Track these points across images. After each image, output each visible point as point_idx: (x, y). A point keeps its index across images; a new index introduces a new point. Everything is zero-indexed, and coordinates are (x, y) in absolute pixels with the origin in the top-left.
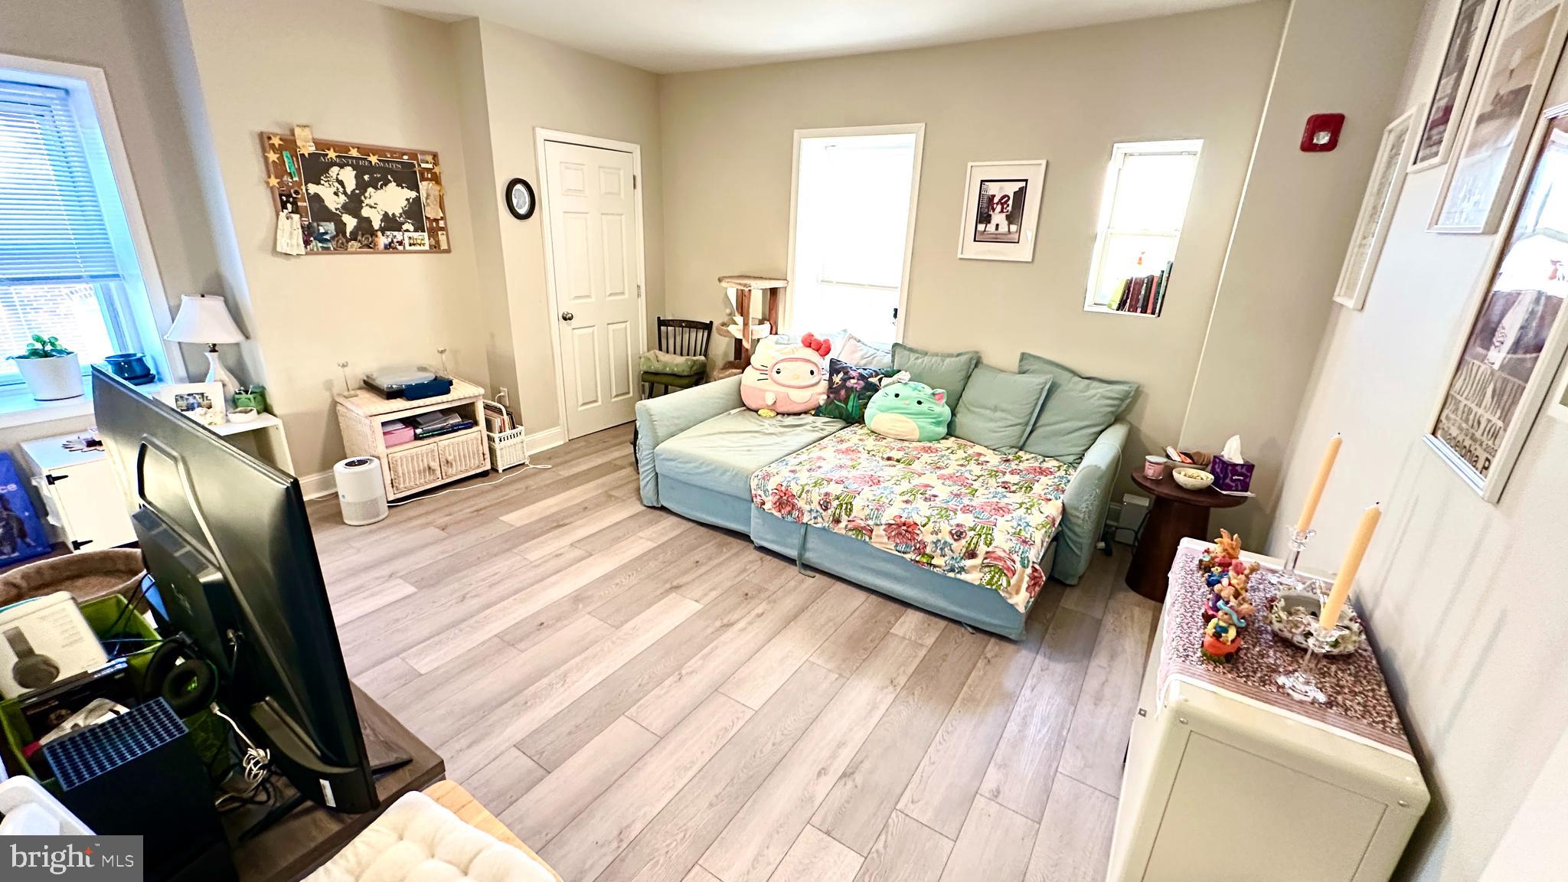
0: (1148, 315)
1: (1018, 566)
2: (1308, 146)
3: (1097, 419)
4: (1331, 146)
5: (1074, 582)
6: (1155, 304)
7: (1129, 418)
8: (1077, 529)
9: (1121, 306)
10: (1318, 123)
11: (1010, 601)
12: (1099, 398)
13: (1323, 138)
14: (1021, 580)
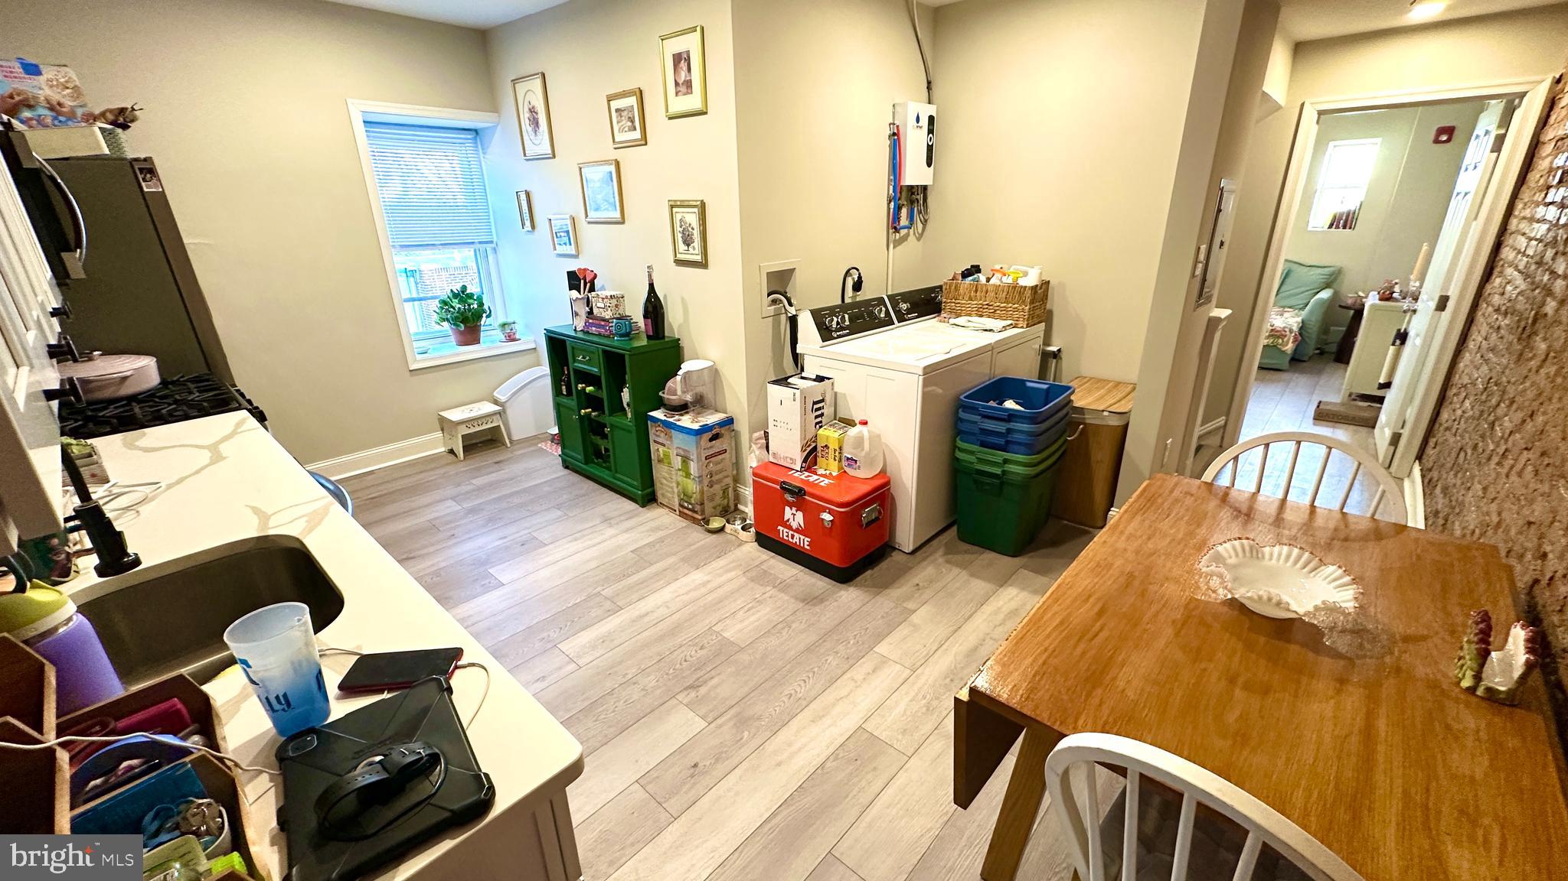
0: (1347, 230)
1: (1288, 333)
2: (1437, 141)
3: (1316, 285)
4: (1449, 140)
5: (1305, 359)
6: (1351, 224)
7: (1335, 285)
8: (1310, 331)
9: (1331, 226)
10: (1442, 131)
11: (1284, 349)
12: (1316, 276)
13: (1444, 138)
14: (1289, 339)
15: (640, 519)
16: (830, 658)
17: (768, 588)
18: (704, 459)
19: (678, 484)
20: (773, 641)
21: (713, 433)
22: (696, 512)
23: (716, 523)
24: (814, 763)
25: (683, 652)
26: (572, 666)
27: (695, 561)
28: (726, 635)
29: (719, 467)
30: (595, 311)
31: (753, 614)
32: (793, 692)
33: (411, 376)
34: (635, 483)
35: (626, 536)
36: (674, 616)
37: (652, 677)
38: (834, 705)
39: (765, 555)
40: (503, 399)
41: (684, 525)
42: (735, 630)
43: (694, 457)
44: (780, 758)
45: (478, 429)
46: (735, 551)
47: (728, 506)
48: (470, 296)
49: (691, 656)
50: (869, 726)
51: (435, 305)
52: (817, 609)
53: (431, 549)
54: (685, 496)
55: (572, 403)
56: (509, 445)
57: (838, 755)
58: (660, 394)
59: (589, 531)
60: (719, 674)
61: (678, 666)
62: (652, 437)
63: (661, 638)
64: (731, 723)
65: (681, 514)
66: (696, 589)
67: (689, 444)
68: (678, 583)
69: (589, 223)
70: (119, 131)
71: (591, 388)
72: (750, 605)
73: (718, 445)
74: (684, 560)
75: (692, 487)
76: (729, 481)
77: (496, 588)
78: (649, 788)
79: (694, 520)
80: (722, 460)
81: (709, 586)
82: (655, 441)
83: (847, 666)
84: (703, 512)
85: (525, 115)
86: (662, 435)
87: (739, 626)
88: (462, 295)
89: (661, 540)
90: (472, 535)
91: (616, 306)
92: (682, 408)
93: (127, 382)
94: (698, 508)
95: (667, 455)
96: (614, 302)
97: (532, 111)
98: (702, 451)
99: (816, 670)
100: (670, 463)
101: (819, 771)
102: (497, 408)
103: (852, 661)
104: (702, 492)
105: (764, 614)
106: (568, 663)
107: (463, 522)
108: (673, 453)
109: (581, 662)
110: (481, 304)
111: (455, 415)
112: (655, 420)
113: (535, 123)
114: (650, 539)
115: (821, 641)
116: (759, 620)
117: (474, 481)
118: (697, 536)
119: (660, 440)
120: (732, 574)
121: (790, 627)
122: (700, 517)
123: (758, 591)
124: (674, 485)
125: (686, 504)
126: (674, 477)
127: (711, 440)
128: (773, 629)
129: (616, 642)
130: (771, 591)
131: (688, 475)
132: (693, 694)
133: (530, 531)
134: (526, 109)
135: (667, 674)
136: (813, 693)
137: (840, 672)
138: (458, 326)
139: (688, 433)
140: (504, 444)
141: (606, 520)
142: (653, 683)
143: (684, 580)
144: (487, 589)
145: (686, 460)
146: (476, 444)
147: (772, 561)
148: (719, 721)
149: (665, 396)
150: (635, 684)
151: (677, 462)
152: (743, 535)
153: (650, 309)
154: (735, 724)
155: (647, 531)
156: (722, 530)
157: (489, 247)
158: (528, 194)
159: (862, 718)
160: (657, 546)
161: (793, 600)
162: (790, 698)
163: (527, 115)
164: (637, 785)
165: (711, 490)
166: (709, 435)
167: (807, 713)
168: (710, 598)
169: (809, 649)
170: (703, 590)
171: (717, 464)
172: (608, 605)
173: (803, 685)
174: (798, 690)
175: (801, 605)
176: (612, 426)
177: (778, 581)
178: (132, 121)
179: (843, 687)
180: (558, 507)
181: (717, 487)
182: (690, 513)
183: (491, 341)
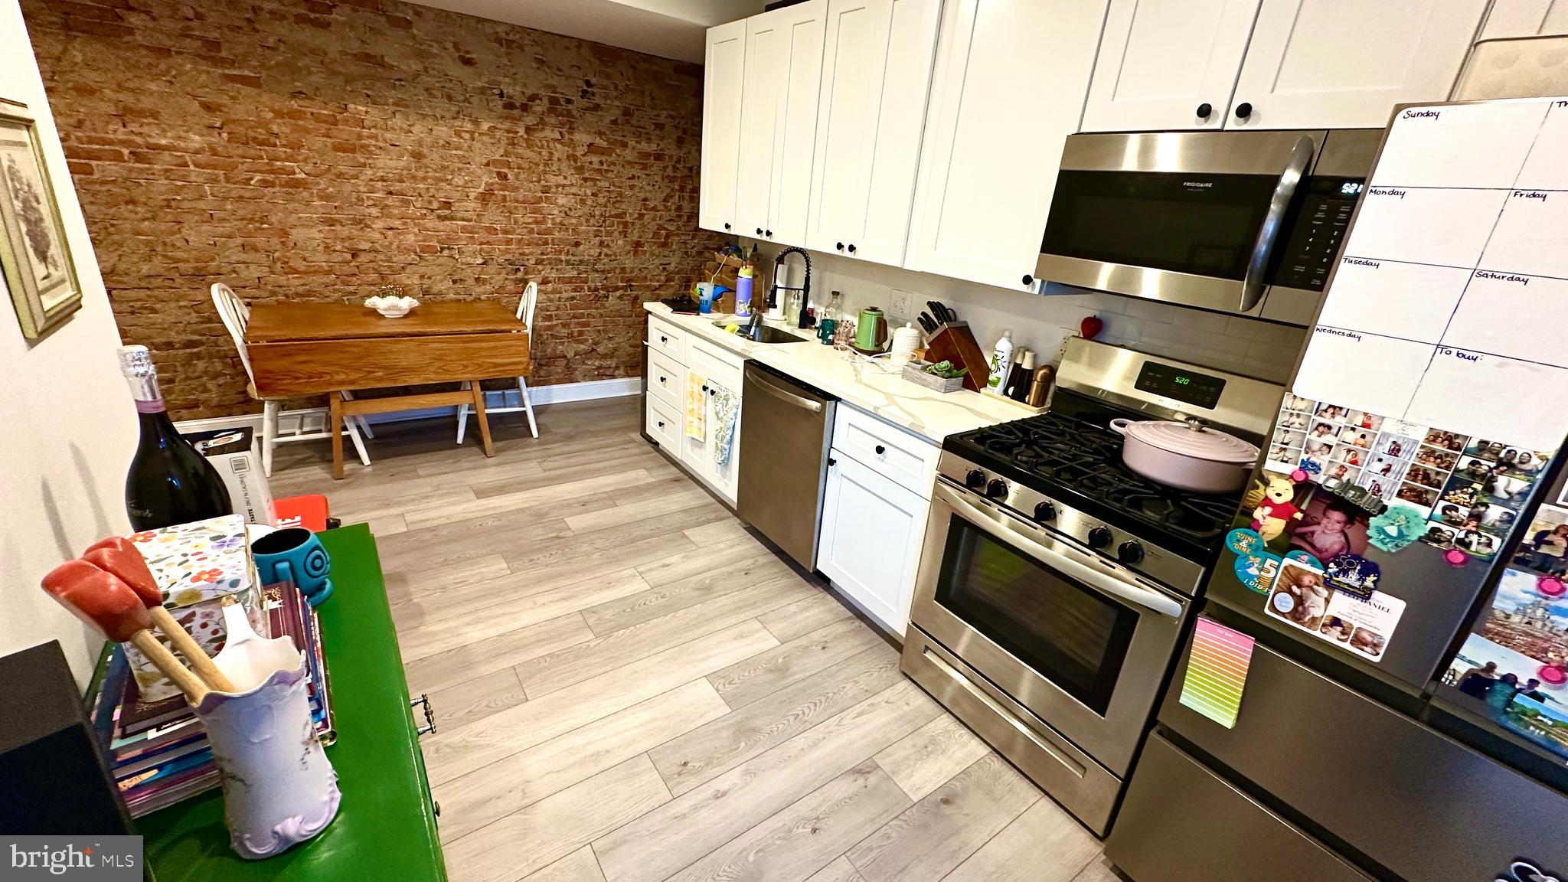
20: (472, 553)
25: (549, 561)
28: (505, 565)
63: (560, 575)
68: (503, 630)
77: (714, 674)
106: (643, 573)
109: (633, 571)
129: (599, 580)
135: (571, 550)
144: (720, 675)
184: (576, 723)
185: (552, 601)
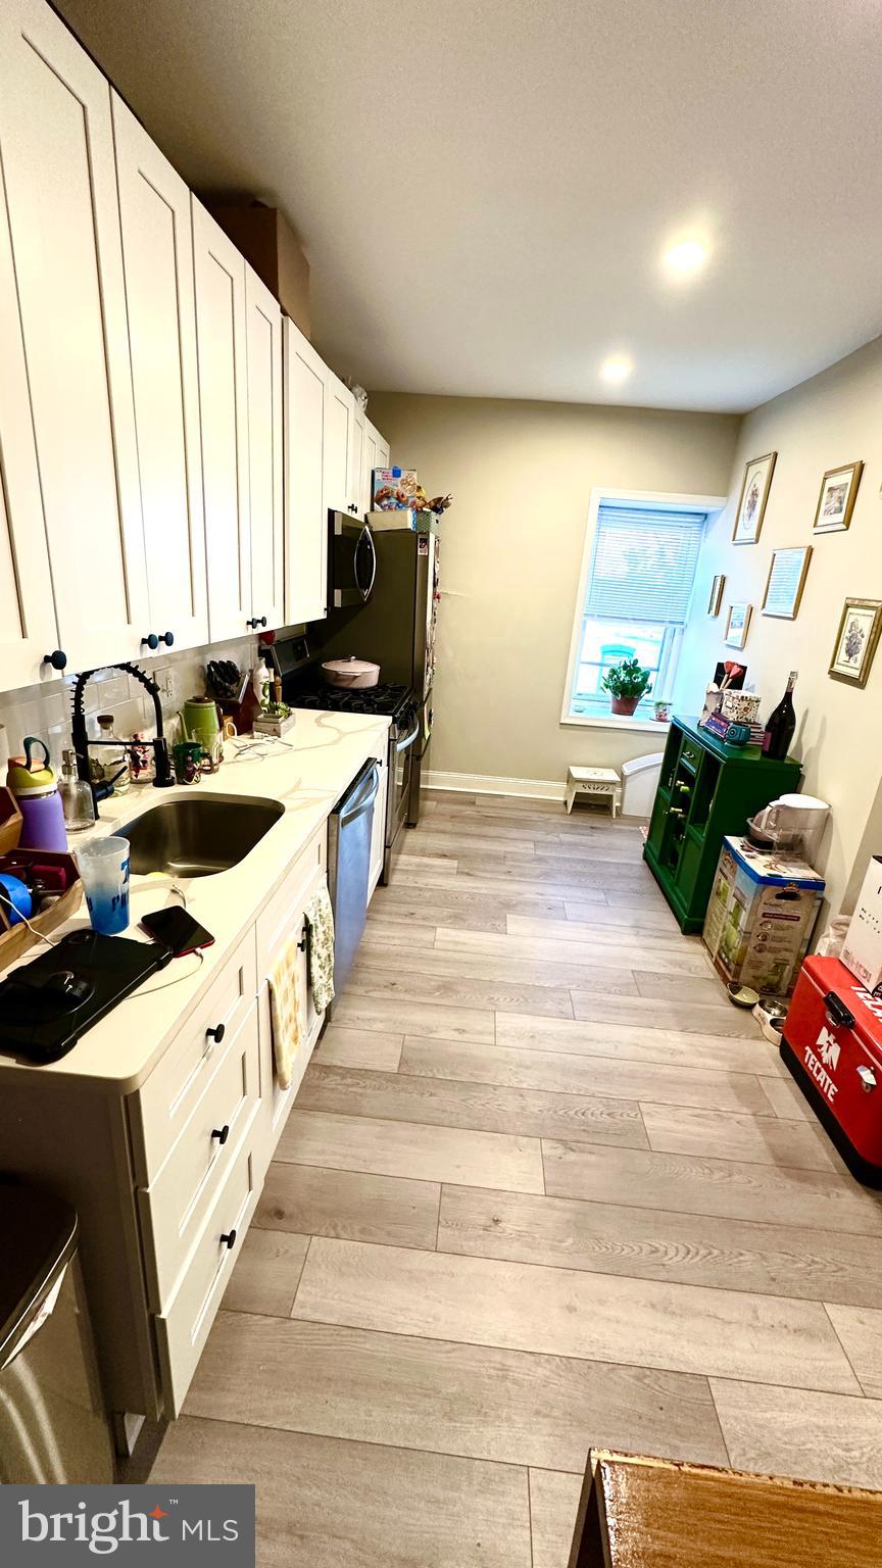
15: (672, 944)
16: (748, 1256)
17: (745, 1110)
18: (760, 914)
19: (724, 929)
20: (694, 1173)
21: (787, 891)
22: (729, 970)
23: (745, 996)
24: (610, 1352)
25: (589, 1103)
26: (490, 1039)
27: (686, 1021)
28: (648, 1122)
29: (780, 934)
30: (724, 709)
31: (699, 1124)
32: (662, 1249)
33: (561, 728)
34: (686, 905)
35: (641, 952)
36: (613, 1062)
37: (540, 1103)
38: (698, 1314)
39: (778, 1070)
40: (627, 772)
41: (712, 977)
42: (659, 1124)
43: (748, 906)
44: (578, 1305)
45: (591, 791)
46: (744, 1042)
47: (778, 985)
48: (638, 670)
49: (592, 1114)
50: (718, 1390)
51: (606, 672)
52: (789, 1184)
53: (489, 875)
54: (725, 947)
55: (668, 797)
56: (614, 817)
57: (646, 1376)
58: (749, 820)
59: (614, 928)
60: (602, 1155)
61: (572, 1113)
62: (720, 865)
63: (582, 1073)
64: (567, 1216)
65: (716, 964)
66: (661, 1051)
67: (749, 888)
68: (649, 1032)
69: (764, 615)
70: (433, 513)
71: (687, 788)
72: (705, 1112)
73: (787, 907)
74: (676, 1012)
75: (736, 940)
76: (792, 958)
77: (498, 932)
78: (445, 1199)
79: (725, 979)
80: (788, 928)
81: (679, 1059)
82: (721, 870)
83: (764, 1288)
84: (736, 975)
85: (747, 498)
86: (729, 866)
87: (672, 1125)
88: (631, 669)
89: (672, 978)
90: (522, 879)
91: (746, 709)
92: (763, 846)
93: (356, 680)
94: (732, 966)
95: (725, 891)
96: (745, 704)
97: (755, 494)
98: (762, 904)
99: (716, 1252)
100: (725, 901)
101: (605, 1367)
102: (617, 778)
103: (774, 1287)
104: (744, 951)
105: (710, 1133)
106: (490, 1033)
107: (527, 865)
108: (731, 891)
109: (501, 1041)
110: (645, 680)
111: (579, 773)
112: (728, 846)
113: (753, 505)
114: (662, 970)
115: (755, 1225)
116: (699, 1136)
117: (561, 836)
118: (715, 998)
119: (725, 871)
120: (718, 1064)
121: (730, 1175)
122: (730, 978)
123: (730, 1104)
124: (721, 927)
125: (724, 956)
126: (724, 918)
127: (779, 897)
128: (705, 1159)
129: (542, 1046)
130: (745, 1115)
131: (736, 924)
132: (560, 1151)
133: (564, 899)
134: (750, 492)
135: (555, 1112)
136: (685, 1276)
137: (745, 1284)
138: (617, 695)
139: (751, 876)
140: (611, 814)
141: (637, 927)
142: (536, 1110)
143: (658, 1034)
144: (495, 930)
145: (739, 906)
146: (591, 804)
147: (782, 1085)
148: (557, 1202)
149: (752, 825)
150: (522, 1096)
151: (731, 903)
152: (769, 1030)
153: (777, 721)
154: (568, 1221)
155: (666, 960)
156: (749, 1007)
157: (678, 626)
158: (724, 579)
159: (718, 1369)
160: (663, 981)
161: (764, 1147)
162: (652, 1252)
163: (749, 498)
164: (439, 1186)
165: (758, 954)
166: (779, 890)
167: (656, 1291)
168: (666, 1070)
169: (730, 1222)
170: (667, 1058)
171: (777, 928)
172: (567, 1008)
173: (682, 1254)
174: (672, 1253)
175: (771, 1161)
176: (688, 836)
177: (766, 1113)
178: (446, 507)
179: (734, 1306)
180: (607, 891)
181: (768, 957)
182: (724, 968)
183: (643, 717)
184: (602, 947)
185: (599, 1042)
